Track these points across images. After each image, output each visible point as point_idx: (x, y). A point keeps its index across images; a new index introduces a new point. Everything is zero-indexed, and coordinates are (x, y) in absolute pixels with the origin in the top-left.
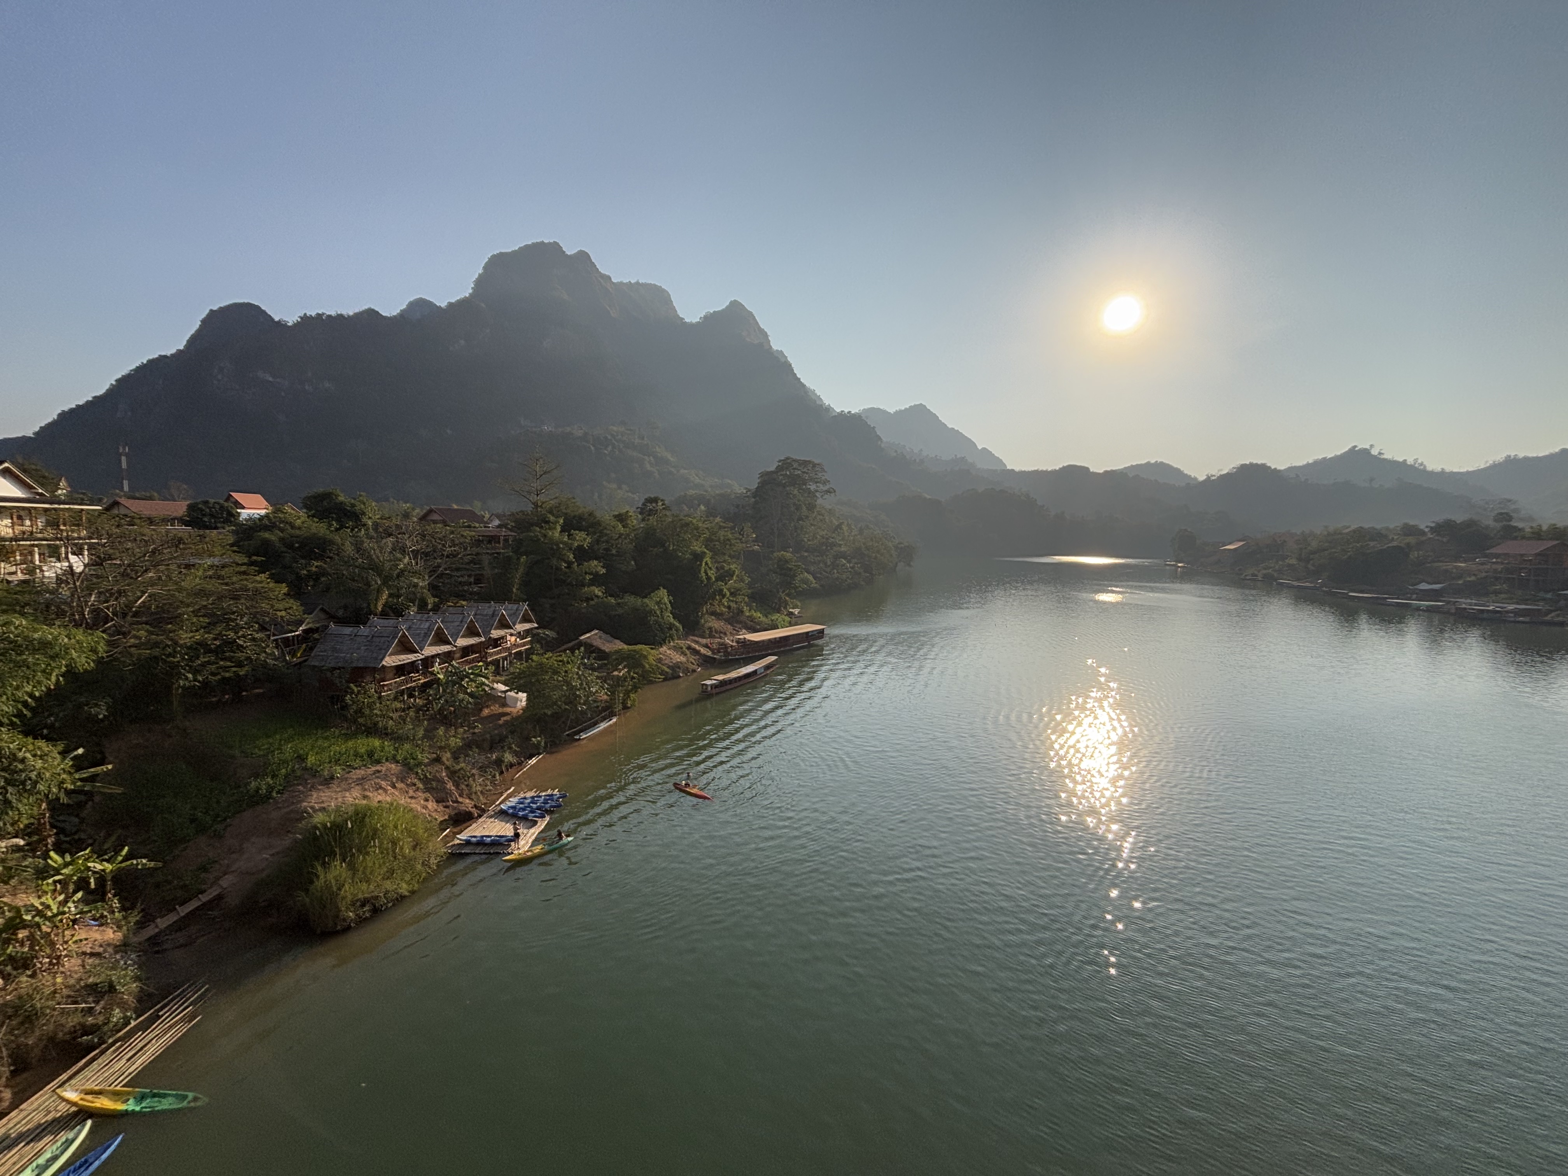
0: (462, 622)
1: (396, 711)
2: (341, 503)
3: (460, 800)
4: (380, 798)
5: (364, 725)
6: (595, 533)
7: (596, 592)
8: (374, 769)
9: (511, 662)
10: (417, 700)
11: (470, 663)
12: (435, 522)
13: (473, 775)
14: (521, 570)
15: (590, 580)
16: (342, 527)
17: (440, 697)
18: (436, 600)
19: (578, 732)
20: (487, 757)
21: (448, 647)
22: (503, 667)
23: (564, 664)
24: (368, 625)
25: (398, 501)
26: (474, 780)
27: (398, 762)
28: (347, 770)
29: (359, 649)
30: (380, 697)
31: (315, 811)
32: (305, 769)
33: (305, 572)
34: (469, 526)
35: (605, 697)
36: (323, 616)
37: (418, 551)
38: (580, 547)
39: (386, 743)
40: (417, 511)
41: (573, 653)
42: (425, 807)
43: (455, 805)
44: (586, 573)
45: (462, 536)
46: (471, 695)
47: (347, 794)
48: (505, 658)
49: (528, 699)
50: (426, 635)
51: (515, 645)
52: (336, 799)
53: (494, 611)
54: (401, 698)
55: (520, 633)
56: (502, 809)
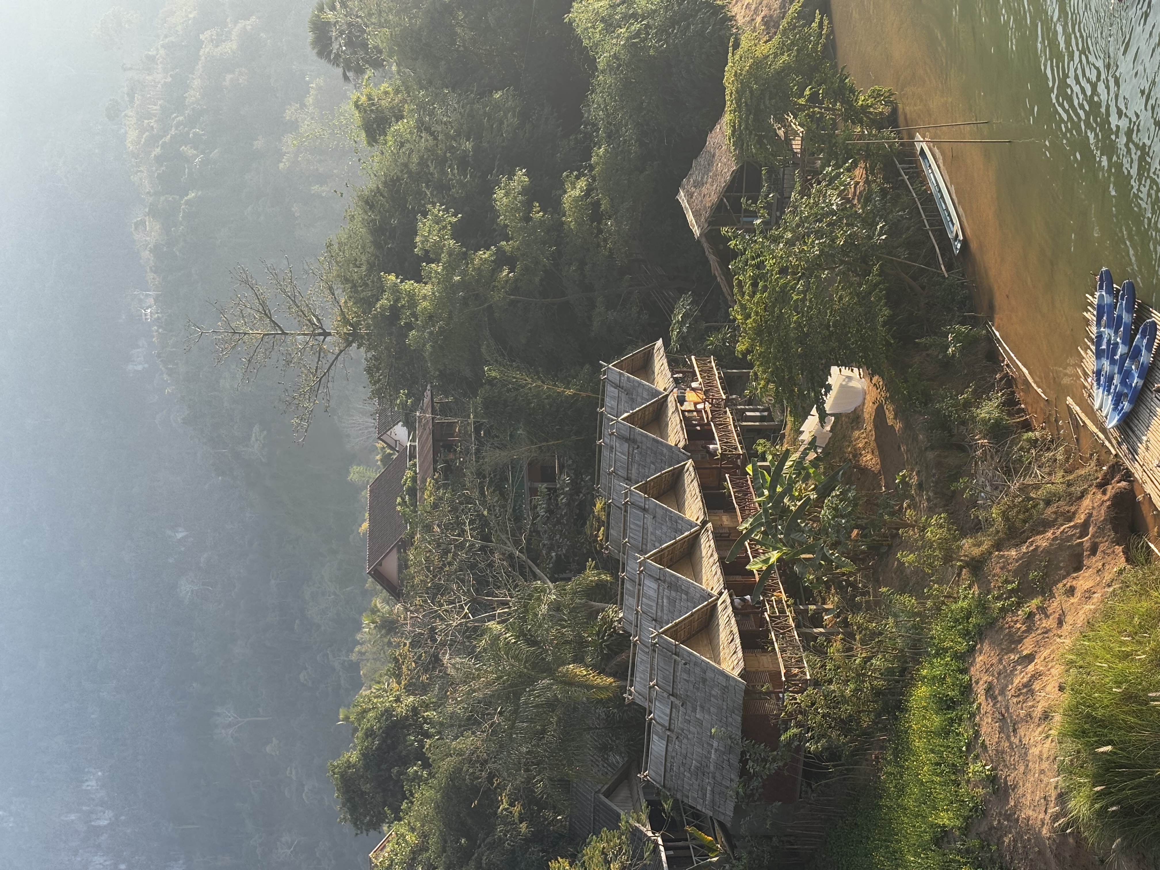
0: (644, 510)
1: (850, 649)
2: (364, 755)
3: (1080, 518)
4: (1052, 687)
5: (879, 715)
6: (420, 194)
7: (577, 193)
8: (981, 698)
9: (750, 402)
10: (829, 606)
11: (746, 493)
12: (403, 565)
13: (1023, 489)
14: (518, 376)
15: (543, 209)
16: (420, 756)
17: (825, 558)
18: (591, 563)
19: (945, 243)
20: (984, 459)
21: (703, 539)
22: (762, 419)
23: (763, 277)
24: (646, 705)
25: (357, 643)
26: (1037, 487)
27: (971, 651)
28: (979, 750)
29: (700, 723)
30: (816, 683)
31: (1063, 813)
32: (966, 830)
33: (524, 825)
34: (412, 492)
35: (859, 172)
36: (623, 793)
37: (473, 601)
38: (458, 232)
39: (924, 672)
40: (378, 602)
41: (734, 254)
42: (1088, 595)
43: (1091, 530)
44: (527, 219)
45: (435, 506)
46: (824, 492)
47: (1034, 751)
48: (739, 416)
49: (846, 362)
50: (674, 586)
51: (708, 392)
52: (1042, 772)
53: (621, 438)
54: (821, 639)
55: (676, 381)
56: (1117, 427)
